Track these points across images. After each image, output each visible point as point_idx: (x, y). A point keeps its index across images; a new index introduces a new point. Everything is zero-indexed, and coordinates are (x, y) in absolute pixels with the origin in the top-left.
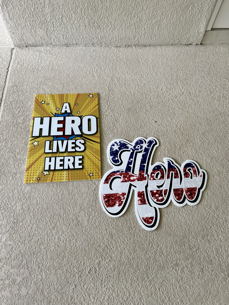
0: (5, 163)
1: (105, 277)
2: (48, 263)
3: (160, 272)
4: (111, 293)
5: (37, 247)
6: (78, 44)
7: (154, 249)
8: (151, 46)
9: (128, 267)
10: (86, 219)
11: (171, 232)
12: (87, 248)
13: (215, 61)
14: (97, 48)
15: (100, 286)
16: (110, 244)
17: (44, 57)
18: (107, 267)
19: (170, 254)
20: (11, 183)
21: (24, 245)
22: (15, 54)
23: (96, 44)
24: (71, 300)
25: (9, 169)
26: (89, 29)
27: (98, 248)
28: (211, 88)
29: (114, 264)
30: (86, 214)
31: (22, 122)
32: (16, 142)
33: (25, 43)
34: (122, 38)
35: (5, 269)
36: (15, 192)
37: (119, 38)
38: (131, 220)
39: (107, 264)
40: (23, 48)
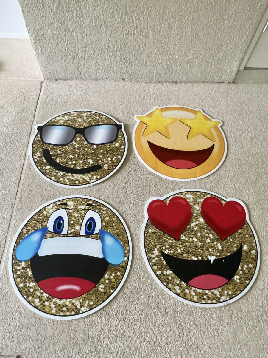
1: (132, 320)
3: (188, 317)
4: (138, 337)
6: (108, 79)
8: (182, 83)
9: (155, 311)
13: (247, 101)
14: (127, 83)
15: (127, 329)
16: (138, 286)
17: (73, 92)
18: (134, 310)
22: (45, 87)
23: (126, 80)
24: (98, 343)
26: (120, 65)
28: (243, 128)
29: (142, 307)
33: (55, 77)
34: (153, 74)
37: (150, 75)
39: (134, 307)
40: (53, 81)
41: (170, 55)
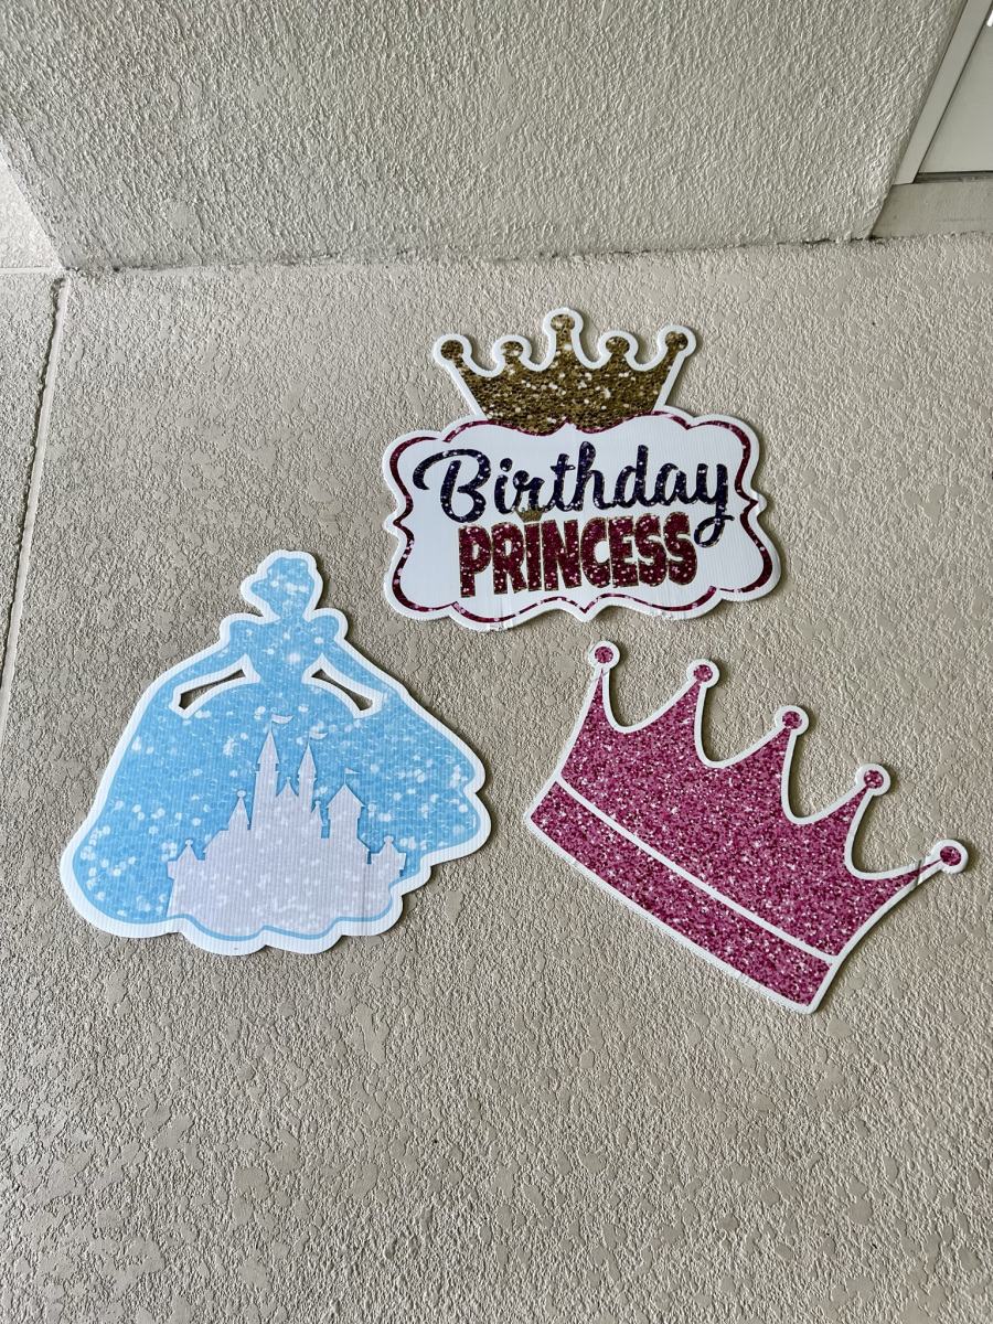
0: (48, 803)
1: (452, 1272)
2: (231, 1217)
3: (666, 1251)
5: (189, 1150)
6: (337, 254)
7: (646, 1162)
8: (653, 253)
9: (541, 1233)
10: (375, 1039)
11: (713, 1092)
12: (382, 1155)
13: (928, 320)
14: (418, 268)
15: (432, 1306)
16: (472, 1140)
17: (192, 320)
18: (459, 1233)
19: (709, 1181)
21: (138, 1145)
22: (71, 306)
23: (414, 252)
26: (380, 196)
27: (425, 1157)
28: (905, 451)
29: (488, 1219)
30: (377, 1019)
31: (111, 623)
32: (88, 712)
33: (107, 256)
34: (524, 225)
35: (70, 1239)
37: (511, 227)
38: (557, 1043)
39: (460, 1219)
40: (103, 277)
41: (588, 146)
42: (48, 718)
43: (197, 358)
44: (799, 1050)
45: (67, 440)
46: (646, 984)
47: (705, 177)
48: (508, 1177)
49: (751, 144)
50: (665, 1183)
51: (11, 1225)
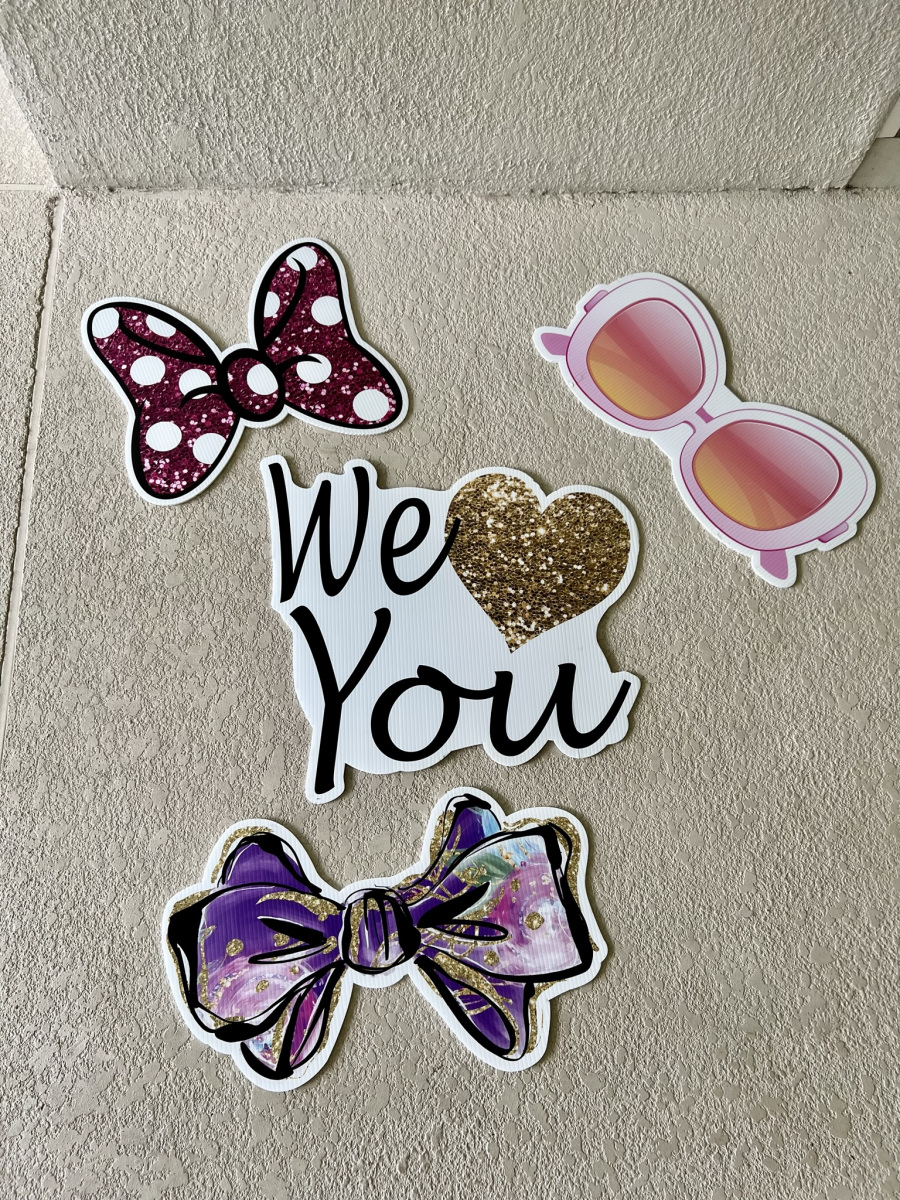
0: (60, 729)
1: (462, 1185)
2: (251, 1134)
3: (662, 1163)
5: (209, 1071)
6: (332, 183)
7: (643, 1080)
8: (640, 194)
9: (545, 1148)
11: (704, 1015)
12: (394, 1074)
14: (413, 200)
17: (188, 244)
18: (469, 1148)
19: (701, 1098)
20: (91, 814)
21: (159, 1065)
22: (67, 224)
23: (408, 184)
25: (78, 754)
26: (381, 127)
27: (435, 1077)
28: (879, 400)
29: (495, 1135)
31: (117, 550)
32: (97, 638)
33: (104, 176)
34: (518, 163)
35: (94, 1155)
36: (109, 851)
37: (506, 164)
39: (469, 1135)
40: (99, 197)
41: (591, 86)
42: (57, 644)
43: (194, 283)
44: (784, 975)
45: (67, 363)
46: (640, 912)
47: (700, 122)
48: (514, 1095)
49: (749, 92)
50: (661, 1100)
51: (37, 1142)
